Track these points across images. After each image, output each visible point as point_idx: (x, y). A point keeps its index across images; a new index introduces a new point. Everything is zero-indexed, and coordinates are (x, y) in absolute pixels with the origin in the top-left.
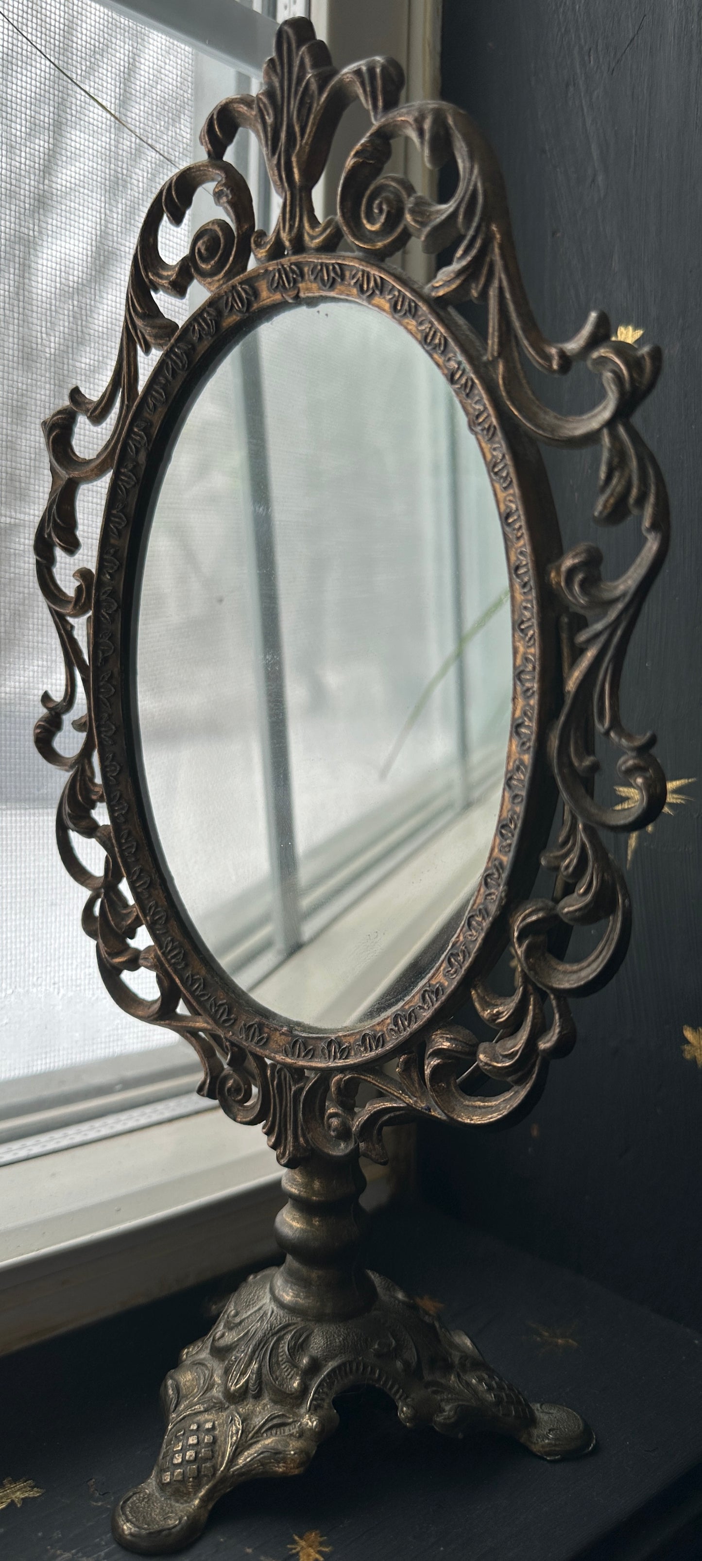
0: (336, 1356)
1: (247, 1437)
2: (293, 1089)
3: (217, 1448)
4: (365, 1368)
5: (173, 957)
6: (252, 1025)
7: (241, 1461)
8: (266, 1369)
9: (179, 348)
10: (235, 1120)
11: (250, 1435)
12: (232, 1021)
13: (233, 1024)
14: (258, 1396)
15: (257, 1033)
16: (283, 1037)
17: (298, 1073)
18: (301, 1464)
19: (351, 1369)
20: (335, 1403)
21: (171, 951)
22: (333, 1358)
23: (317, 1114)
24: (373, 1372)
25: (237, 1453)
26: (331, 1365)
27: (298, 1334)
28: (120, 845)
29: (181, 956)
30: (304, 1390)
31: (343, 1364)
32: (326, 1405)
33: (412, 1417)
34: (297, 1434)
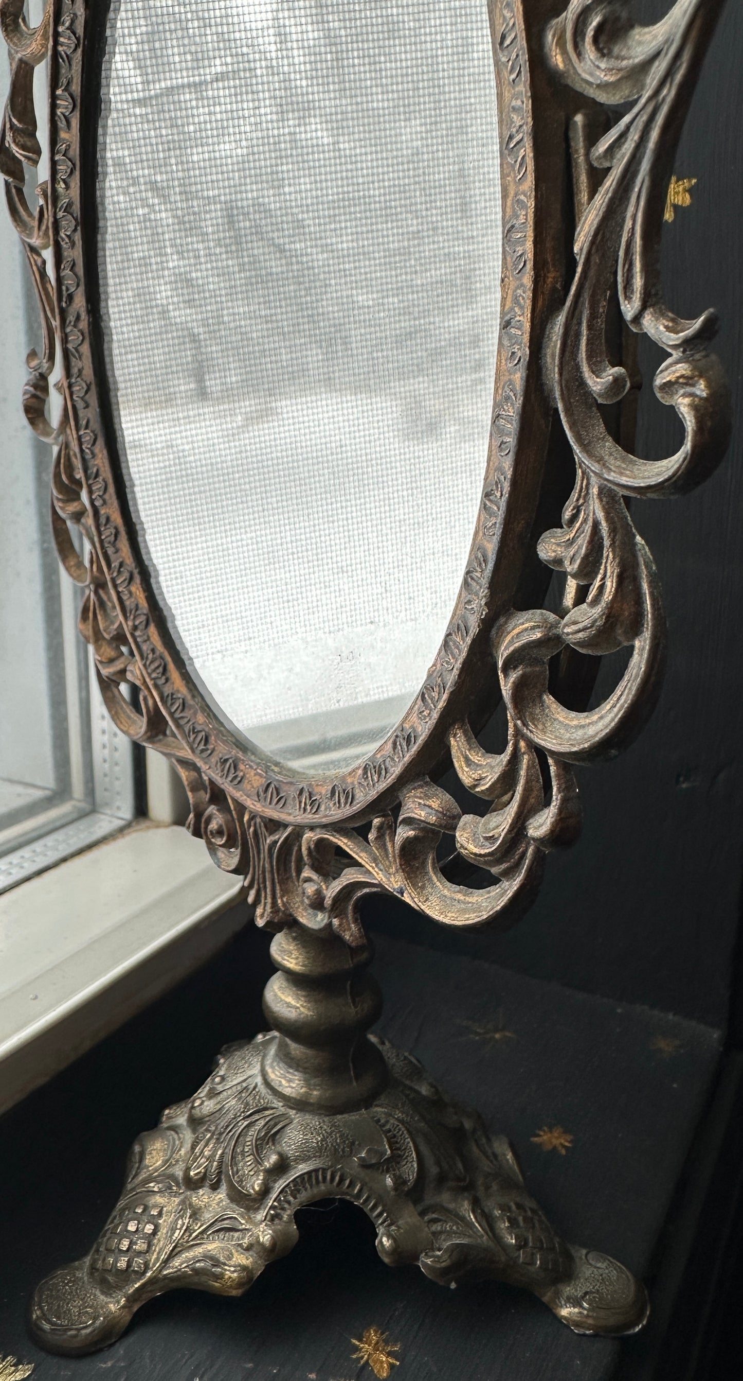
0: (309, 1158)
1: (190, 1236)
2: (268, 841)
3: (155, 1241)
4: (342, 1180)
5: (154, 670)
6: (226, 760)
7: (176, 1262)
8: (228, 1159)
10: (219, 867)
11: (194, 1235)
12: (209, 752)
13: (210, 755)
14: (215, 1187)
15: (232, 769)
16: (257, 777)
17: (274, 825)
18: (240, 1285)
19: (324, 1178)
20: (299, 1216)
21: (152, 662)
22: (304, 1159)
23: (294, 874)
24: (351, 1184)
25: (174, 1253)
26: (303, 1168)
27: (272, 1123)
28: (100, 534)
29: (161, 669)
30: (265, 1191)
31: (316, 1171)
32: (285, 1217)
33: (395, 1251)
34: (245, 1245)
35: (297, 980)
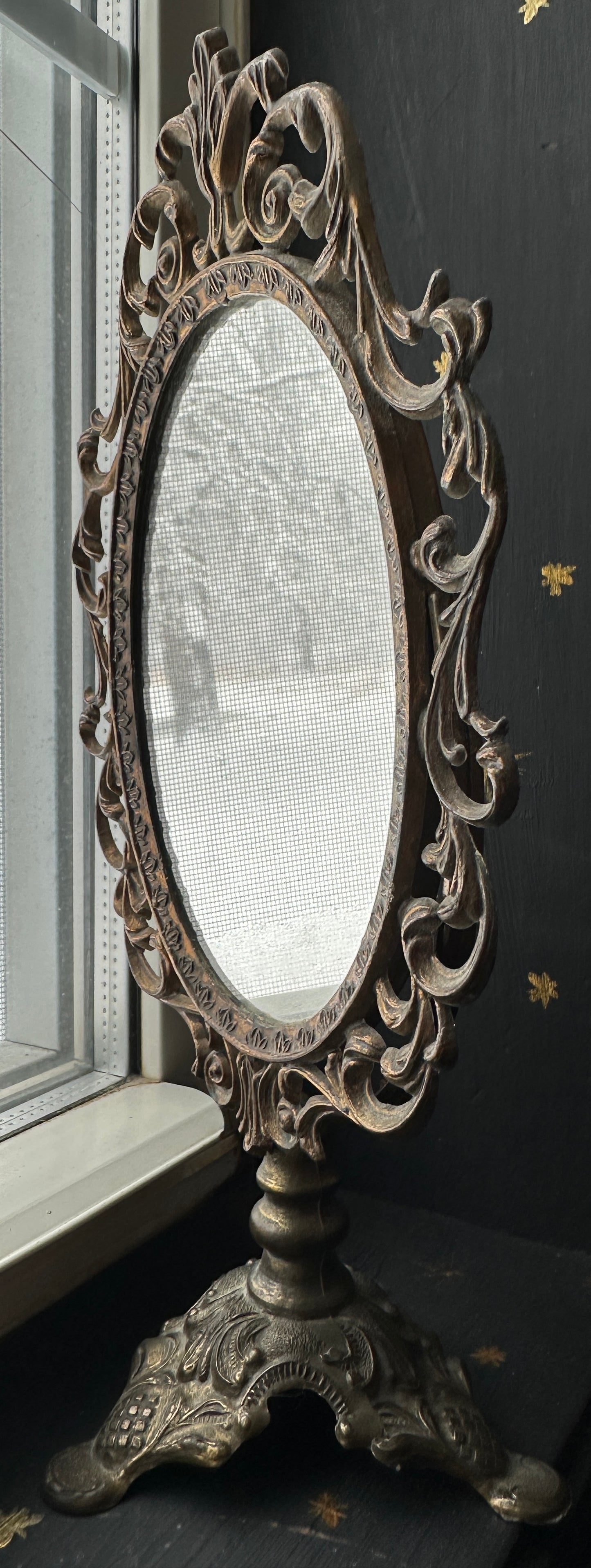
0: (282, 1353)
1: (181, 1418)
2: (254, 1077)
3: (151, 1423)
4: (308, 1374)
5: (171, 940)
6: (224, 1011)
7: (168, 1440)
8: (215, 1354)
9: (151, 363)
11: (184, 1417)
12: (211, 1005)
13: (212, 1007)
14: (203, 1379)
15: (228, 1019)
16: (246, 1025)
17: (259, 1063)
18: (218, 1457)
19: (294, 1371)
20: (270, 1402)
21: (169, 933)
22: (279, 1354)
23: (273, 1104)
24: (316, 1378)
25: (166, 1432)
26: (277, 1362)
27: (253, 1325)
28: (133, 829)
29: (176, 939)
30: (245, 1381)
31: (287, 1364)
32: (260, 1402)
33: (349, 1436)
34: (225, 1426)
35: (278, 1199)
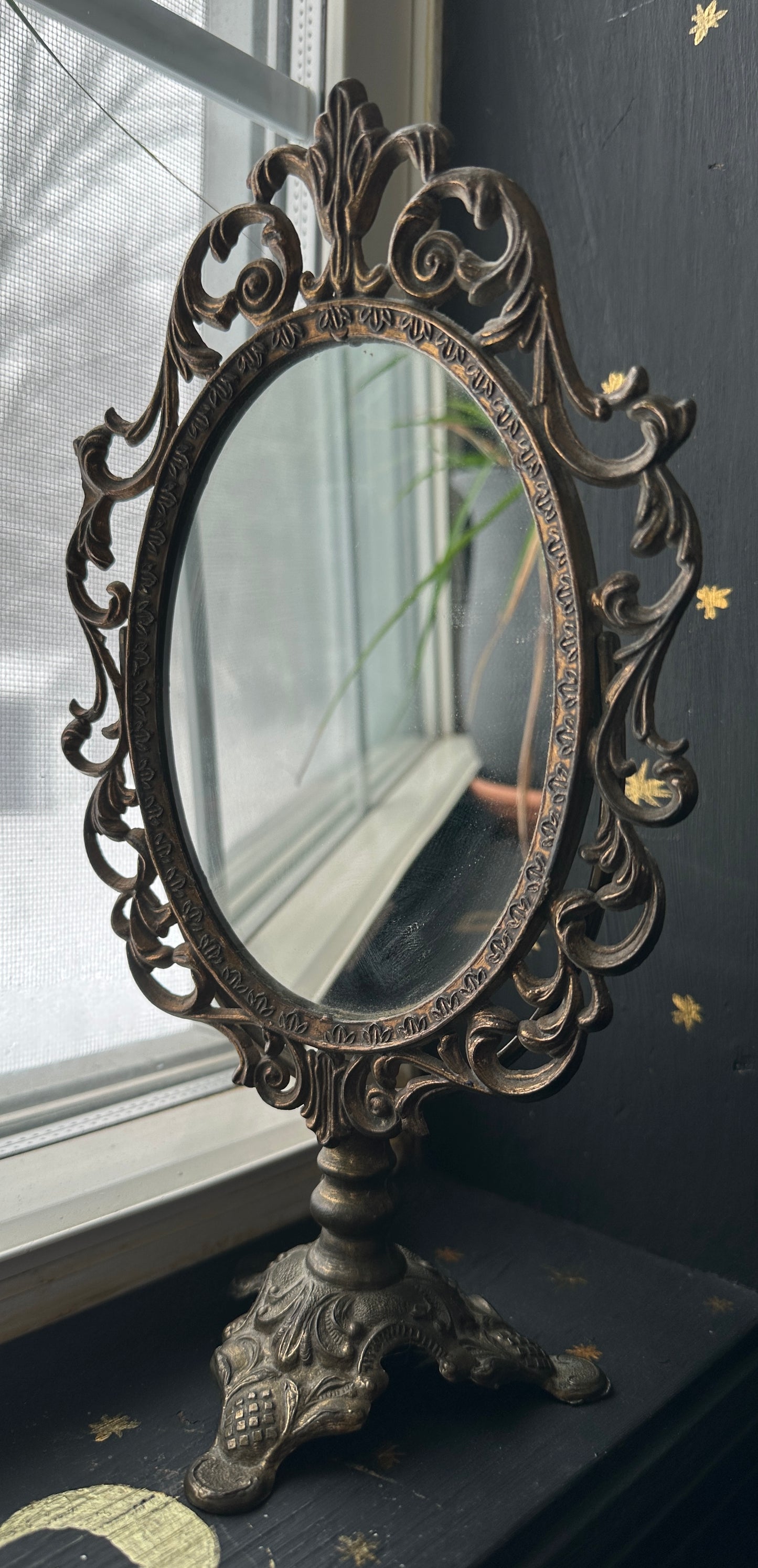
0: (380, 1320)
1: (304, 1402)
2: (334, 1073)
3: (277, 1413)
4: (407, 1330)
5: (210, 953)
6: (290, 1016)
7: (302, 1423)
8: (315, 1337)
9: (224, 378)
10: (273, 1106)
11: (307, 1399)
12: (271, 1012)
13: (272, 1014)
14: (309, 1364)
15: (297, 1022)
16: (324, 1024)
17: (340, 1058)
18: (359, 1421)
19: (395, 1332)
20: (384, 1364)
21: (208, 947)
22: (376, 1323)
23: (358, 1095)
24: (414, 1333)
25: (297, 1416)
26: (376, 1330)
27: (341, 1303)
28: (154, 847)
29: (218, 951)
30: (353, 1354)
31: (387, 1328)
32: (375, 1367)
33: (454, 1373)
34: (350, 1394)
